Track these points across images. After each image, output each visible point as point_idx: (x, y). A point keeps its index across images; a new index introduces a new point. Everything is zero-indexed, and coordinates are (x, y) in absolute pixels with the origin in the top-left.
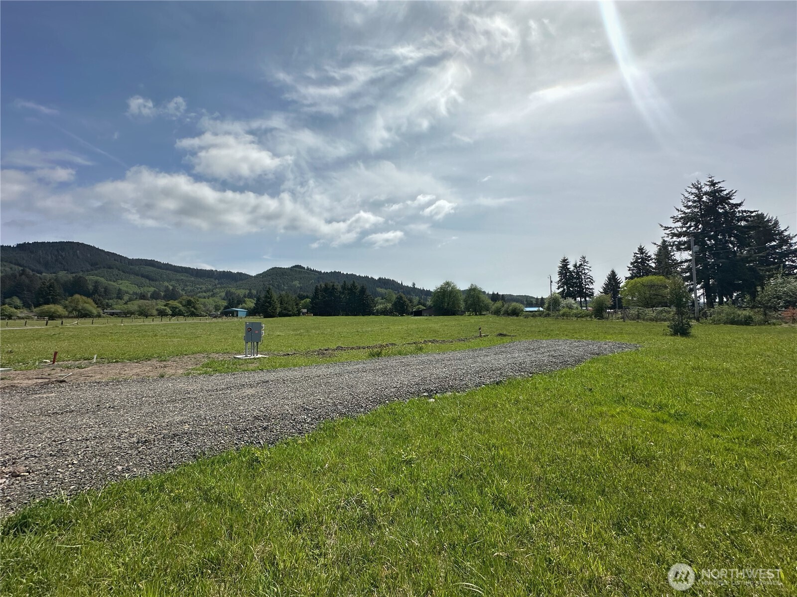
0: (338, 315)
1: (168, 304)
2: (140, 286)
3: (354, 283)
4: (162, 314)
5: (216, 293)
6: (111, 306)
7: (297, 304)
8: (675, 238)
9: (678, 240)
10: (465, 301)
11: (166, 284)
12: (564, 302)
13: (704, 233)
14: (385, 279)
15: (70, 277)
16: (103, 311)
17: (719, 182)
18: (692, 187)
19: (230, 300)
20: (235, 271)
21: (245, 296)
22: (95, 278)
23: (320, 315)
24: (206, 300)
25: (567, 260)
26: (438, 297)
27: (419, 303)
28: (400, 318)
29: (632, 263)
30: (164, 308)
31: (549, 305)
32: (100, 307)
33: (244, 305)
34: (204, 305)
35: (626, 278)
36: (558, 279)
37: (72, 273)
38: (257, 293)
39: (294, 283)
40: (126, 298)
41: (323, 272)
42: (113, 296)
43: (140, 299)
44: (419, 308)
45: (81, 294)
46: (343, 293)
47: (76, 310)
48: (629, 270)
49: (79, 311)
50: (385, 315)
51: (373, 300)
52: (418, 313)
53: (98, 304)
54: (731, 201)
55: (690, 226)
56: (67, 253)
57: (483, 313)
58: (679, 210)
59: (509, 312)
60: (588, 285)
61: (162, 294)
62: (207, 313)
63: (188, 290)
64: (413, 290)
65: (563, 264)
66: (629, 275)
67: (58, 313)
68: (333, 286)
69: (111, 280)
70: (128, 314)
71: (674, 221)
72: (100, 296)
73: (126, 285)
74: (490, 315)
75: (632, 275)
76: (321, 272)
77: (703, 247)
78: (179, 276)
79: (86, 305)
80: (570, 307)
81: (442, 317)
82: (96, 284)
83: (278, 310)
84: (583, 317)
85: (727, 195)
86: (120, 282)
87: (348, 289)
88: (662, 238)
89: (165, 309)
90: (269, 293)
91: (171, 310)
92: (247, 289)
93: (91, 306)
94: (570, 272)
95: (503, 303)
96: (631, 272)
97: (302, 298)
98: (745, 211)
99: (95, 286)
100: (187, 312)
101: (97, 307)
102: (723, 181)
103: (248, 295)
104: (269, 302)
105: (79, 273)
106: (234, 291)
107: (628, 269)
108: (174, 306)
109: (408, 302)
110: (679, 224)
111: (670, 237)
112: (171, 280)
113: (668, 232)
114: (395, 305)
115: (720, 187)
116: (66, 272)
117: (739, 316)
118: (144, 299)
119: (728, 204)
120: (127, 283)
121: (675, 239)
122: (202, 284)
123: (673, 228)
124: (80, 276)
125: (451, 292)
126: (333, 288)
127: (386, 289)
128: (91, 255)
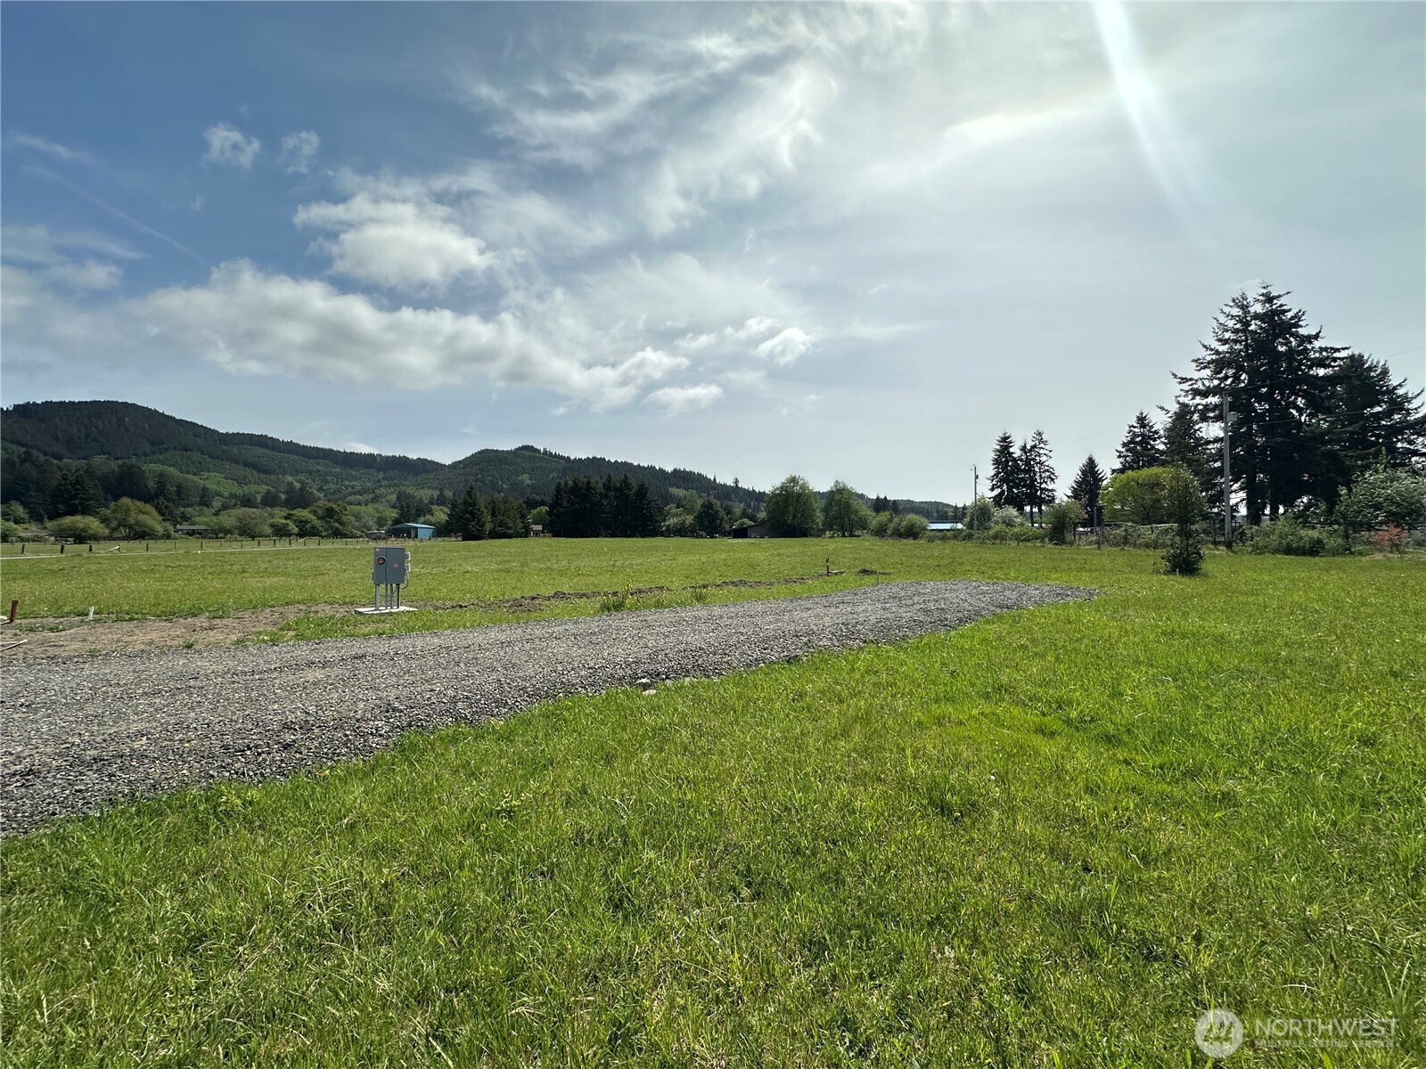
0: (598, 537)
1: (291, 515)
2: (241, 481)
3: (626, 477)
4: (281, 532)
5: (381, 496)
6: (190, 518)
7: (523, 517)
8: (1198, 397)
9: (1204, 402)
10: (826, 510)
11: (289, 478)
12: (998, 514)
13: (1251, 390)
14: (685, 471)
15: (114, 465)
16: (175, 528)
17: (1279, 296)
18: (1232, 304)
19: (402, 507)
20: (413, 456)
21: (432, 502)
22: (159, 468)
23: (564, 536)
24: (362, 508)
25: (1008, 437)
26: (777, 503)
27: (745, 515)
28: (708, 541)
29: (1124, 445)
30: (284, 521)
31: (972, 520)
32: (169, 520)
33: (428, 517)
34: (358, 517)
35: (1114, 471)
36: (993, 473)
37: (117, 459)
38: (454, 495)
39: (520, 478)
40: (217, 503)
41: (572, 458)
42: (194, 499)
43: (242, 506)
44: (743, 524)
45: (132, 497)
46: (606, 496)
47: (125, 526)
48: (1119, 457)
49: (130, 527)
50: (681, 537)
51: (661, 510)
52: (741, 533)
53: (166, 514)
54: (1302, 331)
55: (1226, 377)
56: (106, 423)
57: (856, 533)
58: (1207, 348)
59: (902, 530)
60: (1046, 483)
61: (283, 497)
62: (362, 532)
63: (330, 489)
64: (735, 492)
65: (1001, 446)
66: (1120, 466)
67: (91, 532)
68: (588, 483)
69: (188, 472)
70: (221, 532)
71: (1197, 366)
72: (168, 500)
73: (216, 481)
74: (868, 537)
75: (1124, 466)
76: (569, 458)
77: (1247, 416)
78: (312, 465)
79: (141, 517)
80: (1009, 523)
81: (781, 539)
82: (162, 479)
83: (488, 527)
84: (1029, 541)
85: (1292, 318)
86: (206, 474)
87: (615, 489)
88: (1176, 397)
89: (287, 524)
90: (471, 497)
91: (297, 527)
92: (437, 488)
93: (152, 519)
94: (1014, 460)
95: (891, 514)
96: (1122, 460)
97: (532, 504)
98: (1326, 349)
99: (160, 482)
100: (326, 530)
101: (163, 520)
102: (1288, 293)
103: (437, 500)
104: (472, 513)
105: (130, 458)
106: (411, 492)
107: (1118, 454)
108: (302, 519)
109: (722, 513)
110: (1207, 373)
111: (1190, 397)
112: (298, 472)
113: (1186, 386)
114: (699, 517)
115: (1281, 305)
116: (106, 457)
117: (1301, 538)
118: (249, 507)
119: (1296, 335)
120: (219, 477)
121: (1198, 400)
122: (355, 479)
123: (1196, 381)
124: (131, 465)
125: (799, 495)
126: (588, 487)
127: (686, 489)
128: (150, 426)
